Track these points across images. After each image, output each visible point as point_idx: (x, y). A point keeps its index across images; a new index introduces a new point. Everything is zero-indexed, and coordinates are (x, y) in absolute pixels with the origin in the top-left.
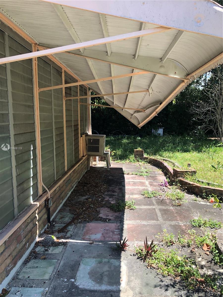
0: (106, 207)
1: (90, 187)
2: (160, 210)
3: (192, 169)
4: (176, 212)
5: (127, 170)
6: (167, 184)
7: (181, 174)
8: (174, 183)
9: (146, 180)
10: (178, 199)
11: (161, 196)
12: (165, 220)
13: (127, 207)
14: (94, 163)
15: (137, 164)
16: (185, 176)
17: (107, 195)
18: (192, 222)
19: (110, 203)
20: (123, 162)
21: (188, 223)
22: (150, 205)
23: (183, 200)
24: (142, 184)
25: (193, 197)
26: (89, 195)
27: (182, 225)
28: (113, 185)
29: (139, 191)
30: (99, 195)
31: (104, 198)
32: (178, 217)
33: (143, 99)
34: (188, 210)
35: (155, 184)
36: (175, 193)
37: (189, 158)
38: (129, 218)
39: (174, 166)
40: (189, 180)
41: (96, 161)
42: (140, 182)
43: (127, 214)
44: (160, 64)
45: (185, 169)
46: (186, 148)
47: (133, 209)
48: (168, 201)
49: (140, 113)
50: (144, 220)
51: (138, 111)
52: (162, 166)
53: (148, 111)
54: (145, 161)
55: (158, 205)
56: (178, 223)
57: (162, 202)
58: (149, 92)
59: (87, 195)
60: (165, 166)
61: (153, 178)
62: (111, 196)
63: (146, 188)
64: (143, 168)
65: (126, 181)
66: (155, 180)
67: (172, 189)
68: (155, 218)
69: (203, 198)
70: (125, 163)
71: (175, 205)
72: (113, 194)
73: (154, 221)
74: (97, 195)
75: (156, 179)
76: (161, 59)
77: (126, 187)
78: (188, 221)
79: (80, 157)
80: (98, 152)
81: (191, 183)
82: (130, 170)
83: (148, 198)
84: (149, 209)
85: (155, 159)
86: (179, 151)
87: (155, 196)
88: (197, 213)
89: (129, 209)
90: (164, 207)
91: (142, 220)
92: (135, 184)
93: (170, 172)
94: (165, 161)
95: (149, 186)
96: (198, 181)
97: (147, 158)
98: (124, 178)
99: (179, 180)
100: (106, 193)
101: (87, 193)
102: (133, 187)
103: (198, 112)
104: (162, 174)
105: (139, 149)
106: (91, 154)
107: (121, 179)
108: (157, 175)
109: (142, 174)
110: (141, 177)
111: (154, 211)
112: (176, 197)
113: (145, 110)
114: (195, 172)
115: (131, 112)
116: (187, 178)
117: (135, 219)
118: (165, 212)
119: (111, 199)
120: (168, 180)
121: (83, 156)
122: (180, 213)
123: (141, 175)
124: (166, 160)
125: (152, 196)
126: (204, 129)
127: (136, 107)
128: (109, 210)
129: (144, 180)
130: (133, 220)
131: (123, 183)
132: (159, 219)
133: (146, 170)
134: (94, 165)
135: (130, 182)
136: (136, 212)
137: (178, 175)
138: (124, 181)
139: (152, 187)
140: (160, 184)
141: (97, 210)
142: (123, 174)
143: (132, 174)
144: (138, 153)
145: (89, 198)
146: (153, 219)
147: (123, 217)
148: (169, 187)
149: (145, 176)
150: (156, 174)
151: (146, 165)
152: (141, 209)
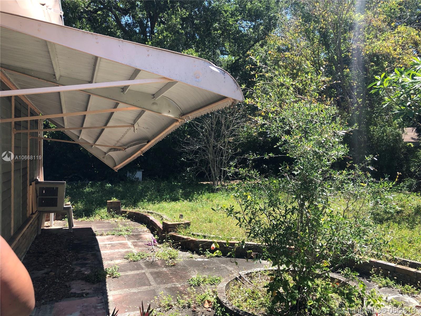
0: (79, 280)
1: (49, 258)
2: (152, 273)
3: (185, 220)
4: (171, 273)
5: (98, 229)
6: (156, 242)
7: (173, 228)
8: (164, 240)
9: (128, 240)
10: (171, 259)
11: (150, 258)
12: (159, 284)
13: (108, 275)
14: (46, 224)
15: (112, 220)
16: (178, 229)
17: (76, 265)
18: (190, 282)
19: (84, 274)
20: (91, 219)
21: (186, 284)
22: (137, 269)
23: (177, 259)
24: (124, 246)
25: (188, 254)
26: (48, 268)
27: (180, 286)
28: (83, 252)
29: (121, 255)
30: (64, 266)
31: (73, 269)
32: (173, 278)
33: (125, 134)
34: (184, 269)
35: (140, 244)
36: (166, 252)
37: (179, 208)
38: (114, 288)
39: (162, 219)
40: (182, 234)
41: (49, 220)
42: (121, 244)
43: (109, 284)
44: (153, 101)
45: (177, 221)
46: (174, 196)
47: (116, 277)
48: (159, 263)
49: (118, 152)
50: (133, 287)
51: (115, 149)
52: (147, 221)
53: (129, 150)
54: (123, 216)
55: (148, 268)
56: (174, 285)
57: (152, 264)
58: (134, 128)
59: (46, 267)
60: (151, 221)
61: (137, 236)
62: (83, 265)
63: (129, 250)
64: (121, 226)
65: (101, 244)
66: (139, 239)
67: (162, 248)
68: (147, 283)
69: (199, 254)
70: (93, 221)
71: (168, 266)
72: (86, 262)
73: (146, 287)
74: (61, 267)
75: (141, 238)
76: (154, 95)
77: (102, 252)
78: (185, 282)
79: (28, 215)
80: (56, 206)
81: (185, 237)
82: (103, 229)
83: (134, 261)
84: (138, 274)
85: (137, 212)
86: (166, 201)
87: (142, 259)
88: (194, 271)
89: (111, 278)
90: (155, 270)
91: (131, 288)
92: (113, 246)
93: (159, 227)
94: (150, 214)
95: (133, 247)
96: (193, 234)
97: (126, 212)
98: (96, 241)
99: (170, 236)
100: (75, 263)
101: (45, 265)
102: (112, 251)
103: (187, 150)
104: (148, 231)
105: (114, 200)
106: (43, 210)
107: (93, 242)
108: (141, 233)
109: (121, 233)
110: (120, 238)
111: (144, 275)
112: (168, 256)
113: (125, 149)
114: (188, 224)
115: (105, 149)
116: (180, 232)
117: (121, 288)
118: (157, 275)
119: (83, 269)
120: (156, 237)
121: (33, 214)
122: (175, 274)
123: (120, 235)
124: (152, 213)
125: (139, 258)
126: (195, 171)
127: (112, 143)
128: (83, 282)
129: (125, 240)
130: (118, 289)
131: (96, 247)
132: (152, 283)
133: (126, 228)
134: (47, 227)
135: (106, 245)
136: (121, 280)
137: (169, 229)
138: (97, 245)
139: (137, 248)
140: (146, 243)
141: (66, 285)
142: (95, 235)
143: (107, 235)
144: (113, 206)
145: (51, 271)
146: (144, 285)
147: (105, 288)
148: (158, 246)
149: (125, 236)
150: (139, 232)
151: (124, 221)
152: (127, 276)
